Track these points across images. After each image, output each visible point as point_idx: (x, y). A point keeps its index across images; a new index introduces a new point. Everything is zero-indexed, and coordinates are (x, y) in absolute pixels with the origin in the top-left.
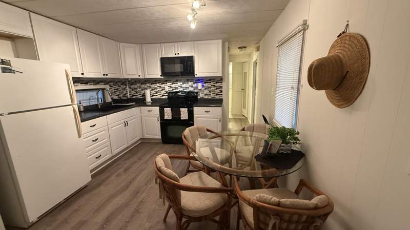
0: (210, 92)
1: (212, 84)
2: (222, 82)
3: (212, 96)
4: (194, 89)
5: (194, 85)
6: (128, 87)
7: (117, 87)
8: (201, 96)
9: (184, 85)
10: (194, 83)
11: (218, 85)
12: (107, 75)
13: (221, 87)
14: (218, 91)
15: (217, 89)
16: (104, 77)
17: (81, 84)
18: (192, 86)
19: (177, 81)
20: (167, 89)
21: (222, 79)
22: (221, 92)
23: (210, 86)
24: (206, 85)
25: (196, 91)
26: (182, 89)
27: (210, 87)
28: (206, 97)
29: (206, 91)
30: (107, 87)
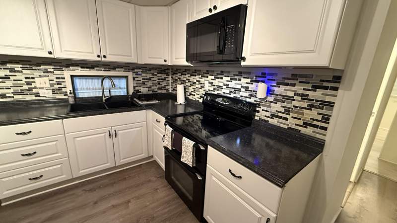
0: (287, 111)
1: (299, 89)
2: (336, 89)
3: (291, 123)
4: (251, 96)
5: (251, 87)
6: (170, 77)
7: (149, 76)
8: (261, 114)
9: (233, 84)
10: (252, 81)
11: (318, 94)
12: (105, 57)
13: (331, 105)
14: (314, 114)
15: (310, 107)
16: (99, 59)
17: (82, 67)
18: (247, 89)
19: (222, 73)
20: (208, 87)
21: (338, 79)
22: (326, 119)
23: (291, 94)
24: (280, 90)
25: (252, 100)
26: (227, 91)
27: (291, 99)
28: (274, 121)
29: (277, 107)
30: (130, 75)
